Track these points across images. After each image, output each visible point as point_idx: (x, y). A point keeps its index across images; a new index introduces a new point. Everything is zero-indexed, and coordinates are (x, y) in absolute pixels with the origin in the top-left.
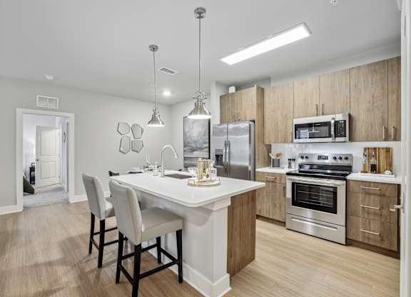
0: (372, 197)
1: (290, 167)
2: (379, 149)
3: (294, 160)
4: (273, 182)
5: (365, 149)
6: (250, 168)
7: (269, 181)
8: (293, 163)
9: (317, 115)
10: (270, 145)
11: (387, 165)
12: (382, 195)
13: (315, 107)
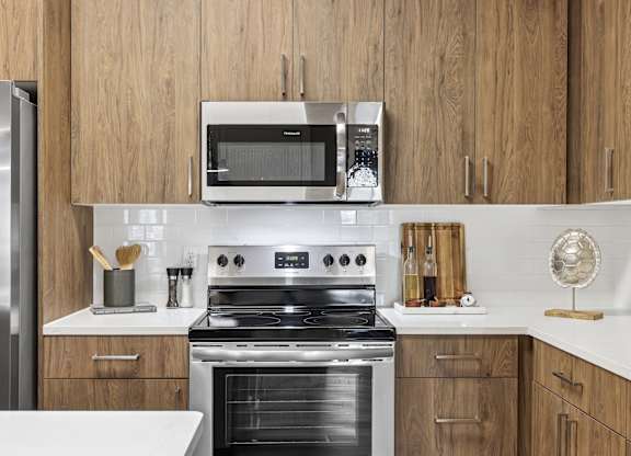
0: (461, 384)
1: (173, 302)
2: (436, 226)
3: (190, 272)
4: (127, 377)
5: (405, 227)
6: (15, 323)
7: (112, 377)
8: (184, 287)
9: (285, 97)
10: (90, 210)
11: (455, 277)
12: (485, 375)
13: (278, 65)
